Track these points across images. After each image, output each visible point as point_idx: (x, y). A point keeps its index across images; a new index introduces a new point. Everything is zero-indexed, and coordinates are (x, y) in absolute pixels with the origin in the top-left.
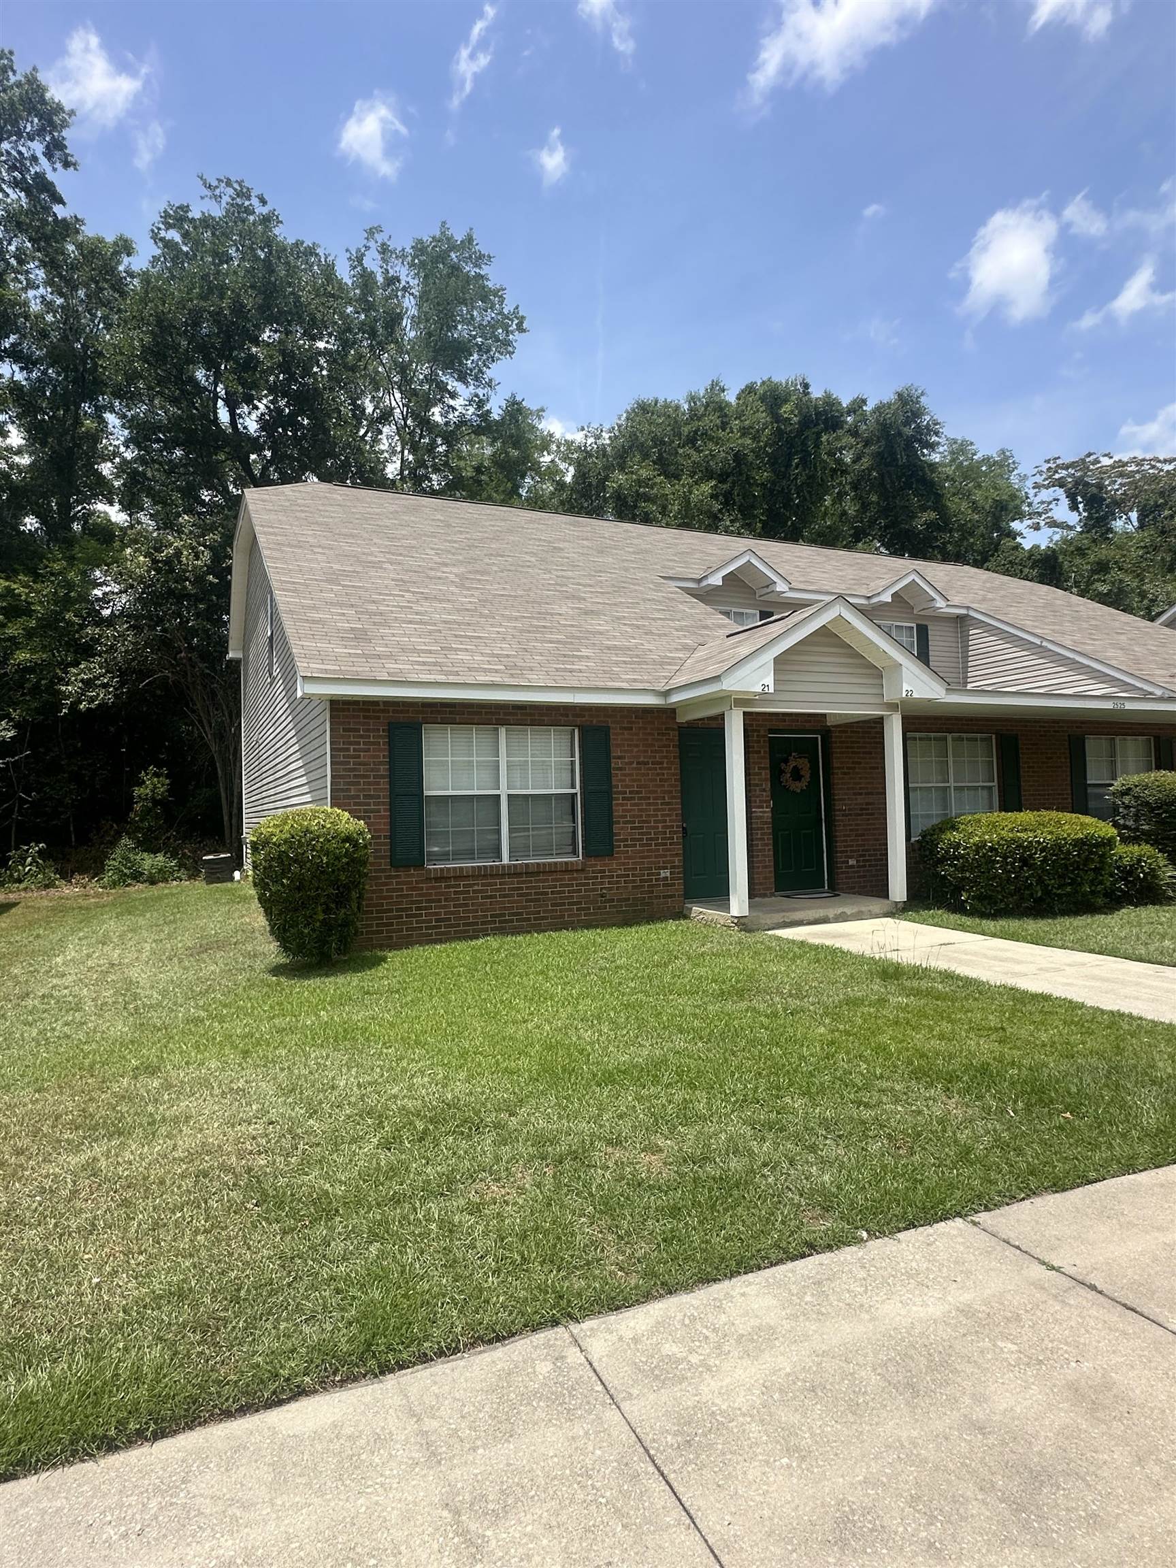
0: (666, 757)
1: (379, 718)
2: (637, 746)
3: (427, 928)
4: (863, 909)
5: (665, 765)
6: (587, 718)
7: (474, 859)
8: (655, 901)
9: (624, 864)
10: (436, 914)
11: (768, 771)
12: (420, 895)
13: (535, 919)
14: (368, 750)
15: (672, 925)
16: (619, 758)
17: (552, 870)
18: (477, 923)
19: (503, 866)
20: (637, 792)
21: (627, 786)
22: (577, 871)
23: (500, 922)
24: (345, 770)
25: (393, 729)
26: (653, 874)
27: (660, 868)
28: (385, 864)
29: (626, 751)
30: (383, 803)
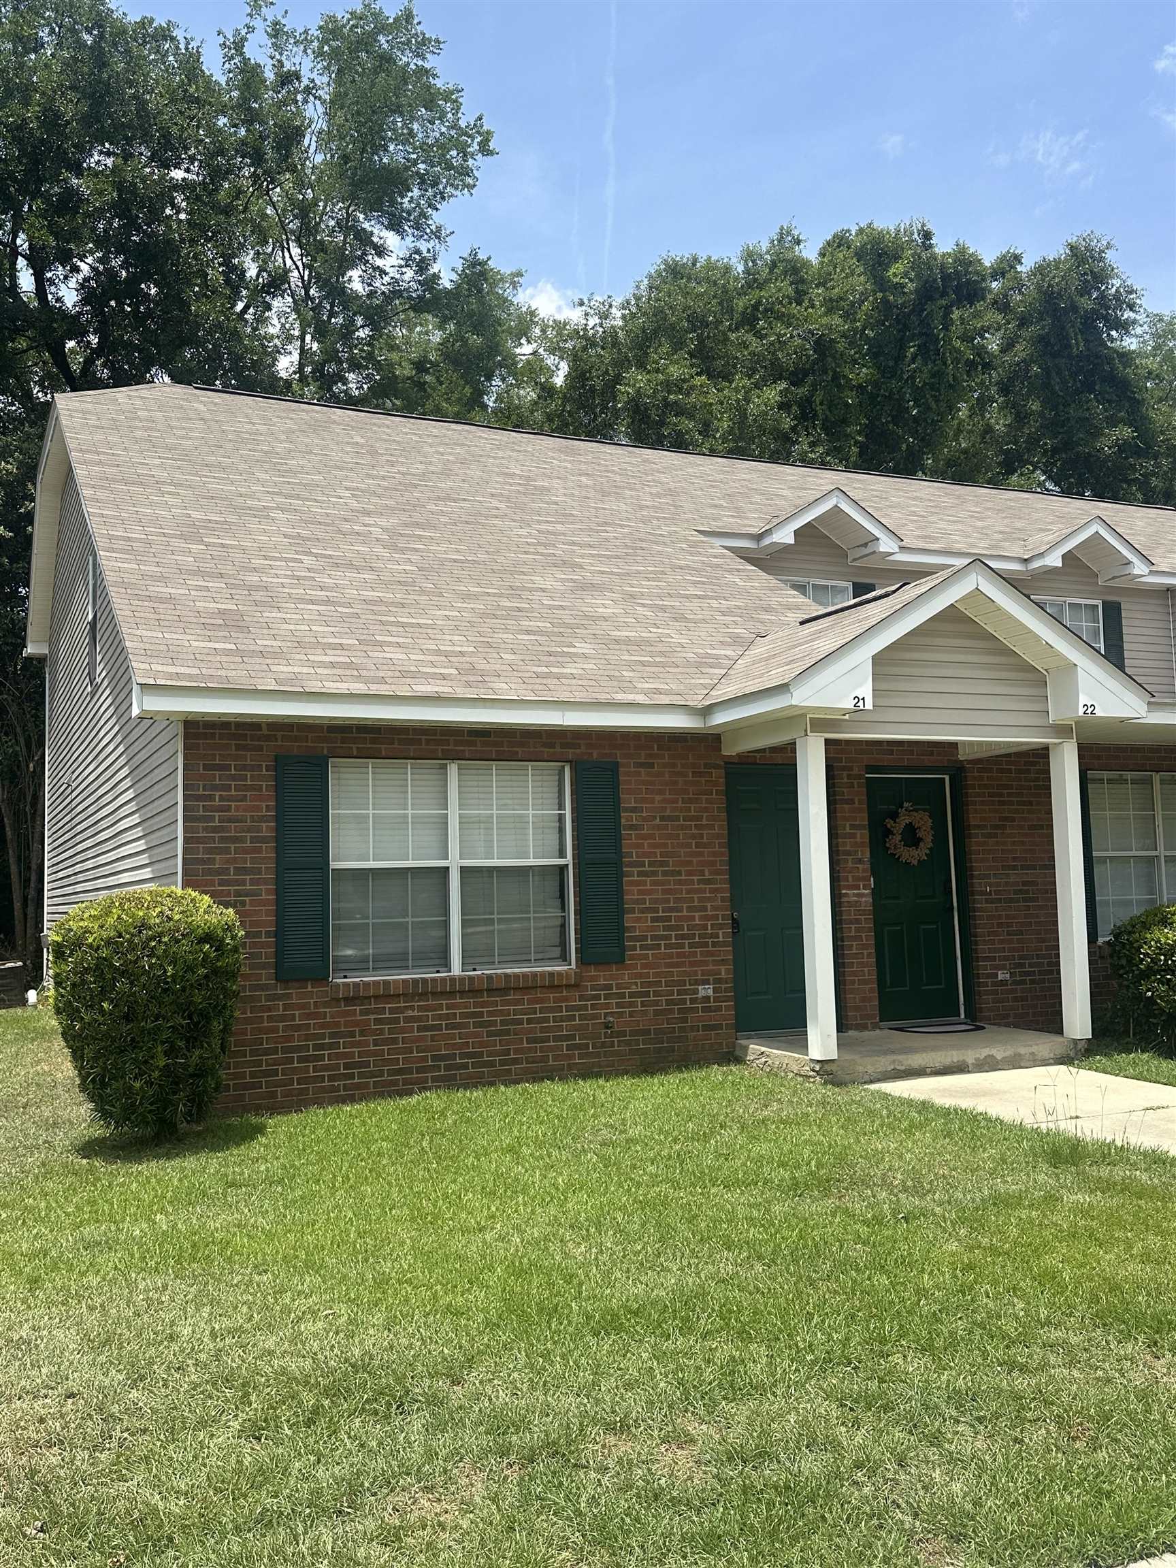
0: (706, 810)
1: (260, 749)
2: (661, 792)
3: (332, 1078)
4: (1022, 1051)
5: (704, 822)
6: (583, 750)
7: (407, 967)
8: (691, 1035)
9: (640, 975)
10: (345, 1055)
11: (866, 832)
12: (322, 1026)
13: (502, 1063)
14: (244, 798)
15: (716, 1073)
16: (634, 810)
17: (527, 986)
18: (410, 1071)
19: (453, 979)
20: (662, 864)
21: (645, 855)
22: (568, 986)
23: (447, 1068)
24: (205, 829)
25: (281, 764)
26: (686, 992)
27: (697, 983)
28: (266, 976)
29: (643, 800)
30: (266, 882)
